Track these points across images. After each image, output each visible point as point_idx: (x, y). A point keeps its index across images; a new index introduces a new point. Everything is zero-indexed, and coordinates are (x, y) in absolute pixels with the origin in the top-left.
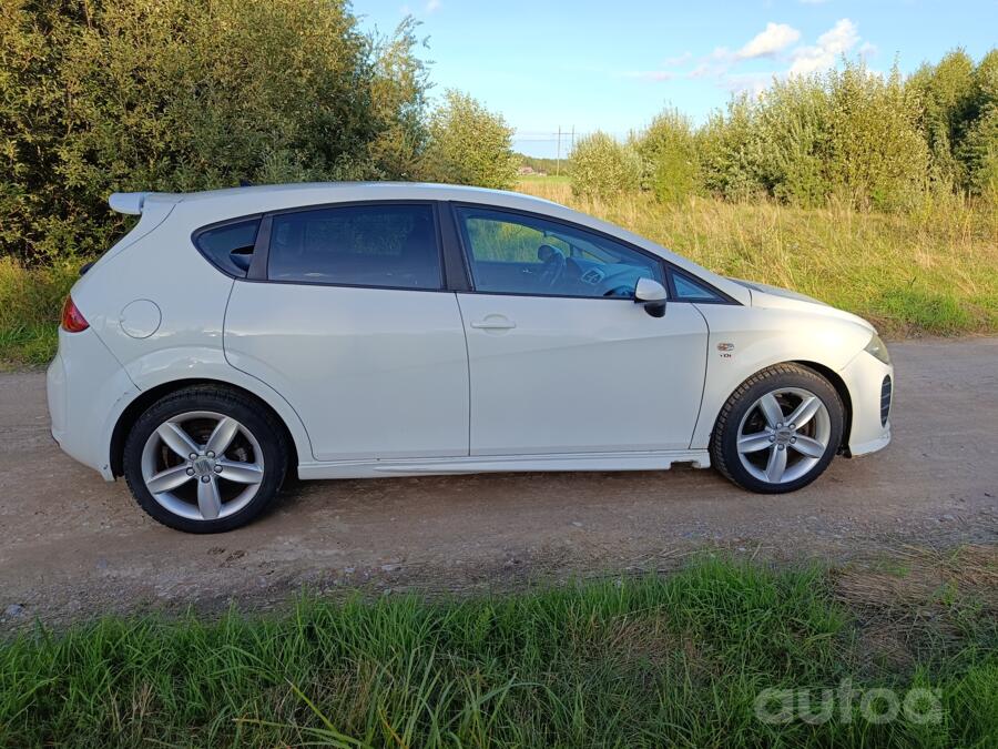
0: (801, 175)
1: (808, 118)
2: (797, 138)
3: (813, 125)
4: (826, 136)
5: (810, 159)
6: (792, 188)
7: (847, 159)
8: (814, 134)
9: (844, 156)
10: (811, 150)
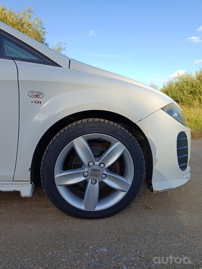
0: (186, 100)
1: (189, 84)
2: (186, 89)
3: (190, 86)
4: (194, 89)
5: (189, 95)
6: (184, 103)
7: (200, 95)
8: (191, 88)
9: (199, 94)
10: (190, 93)
